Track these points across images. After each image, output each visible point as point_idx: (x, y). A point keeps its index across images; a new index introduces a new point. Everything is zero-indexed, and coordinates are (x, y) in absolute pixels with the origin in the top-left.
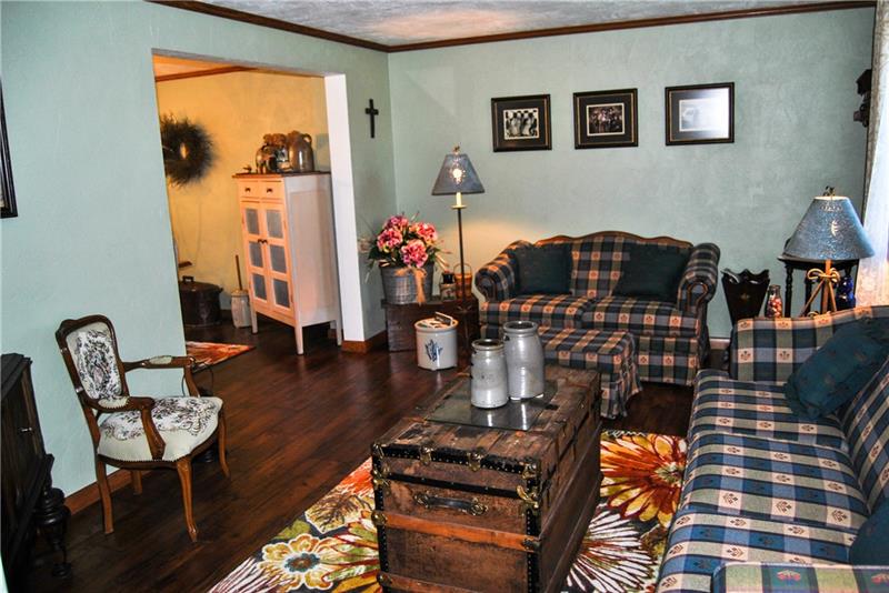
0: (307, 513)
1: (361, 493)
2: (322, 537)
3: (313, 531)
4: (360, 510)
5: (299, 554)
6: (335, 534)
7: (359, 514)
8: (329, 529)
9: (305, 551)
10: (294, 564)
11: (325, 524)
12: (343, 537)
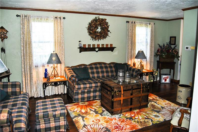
0: (151, 125)
1: (136, 124)
2: (151, 119)
3: (152, 121)
4: (140, 121)
5: (157, 118)
6: (148, 119)
7: (141, 120)
8: (148, 120)
9: (155, 118)
10: (158, 117)
11: (149, 121)
12: (147, 118)
